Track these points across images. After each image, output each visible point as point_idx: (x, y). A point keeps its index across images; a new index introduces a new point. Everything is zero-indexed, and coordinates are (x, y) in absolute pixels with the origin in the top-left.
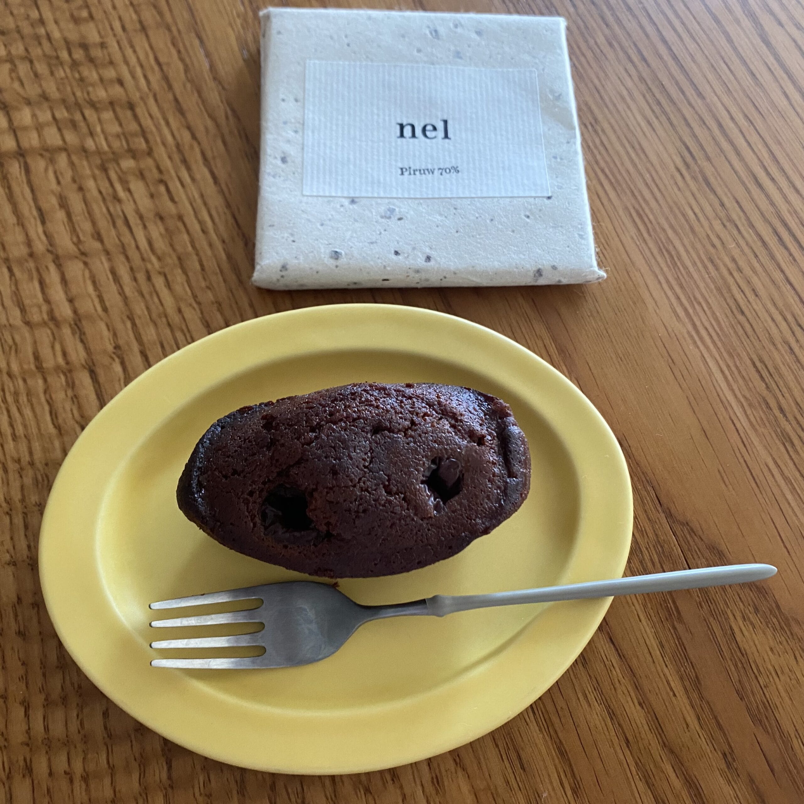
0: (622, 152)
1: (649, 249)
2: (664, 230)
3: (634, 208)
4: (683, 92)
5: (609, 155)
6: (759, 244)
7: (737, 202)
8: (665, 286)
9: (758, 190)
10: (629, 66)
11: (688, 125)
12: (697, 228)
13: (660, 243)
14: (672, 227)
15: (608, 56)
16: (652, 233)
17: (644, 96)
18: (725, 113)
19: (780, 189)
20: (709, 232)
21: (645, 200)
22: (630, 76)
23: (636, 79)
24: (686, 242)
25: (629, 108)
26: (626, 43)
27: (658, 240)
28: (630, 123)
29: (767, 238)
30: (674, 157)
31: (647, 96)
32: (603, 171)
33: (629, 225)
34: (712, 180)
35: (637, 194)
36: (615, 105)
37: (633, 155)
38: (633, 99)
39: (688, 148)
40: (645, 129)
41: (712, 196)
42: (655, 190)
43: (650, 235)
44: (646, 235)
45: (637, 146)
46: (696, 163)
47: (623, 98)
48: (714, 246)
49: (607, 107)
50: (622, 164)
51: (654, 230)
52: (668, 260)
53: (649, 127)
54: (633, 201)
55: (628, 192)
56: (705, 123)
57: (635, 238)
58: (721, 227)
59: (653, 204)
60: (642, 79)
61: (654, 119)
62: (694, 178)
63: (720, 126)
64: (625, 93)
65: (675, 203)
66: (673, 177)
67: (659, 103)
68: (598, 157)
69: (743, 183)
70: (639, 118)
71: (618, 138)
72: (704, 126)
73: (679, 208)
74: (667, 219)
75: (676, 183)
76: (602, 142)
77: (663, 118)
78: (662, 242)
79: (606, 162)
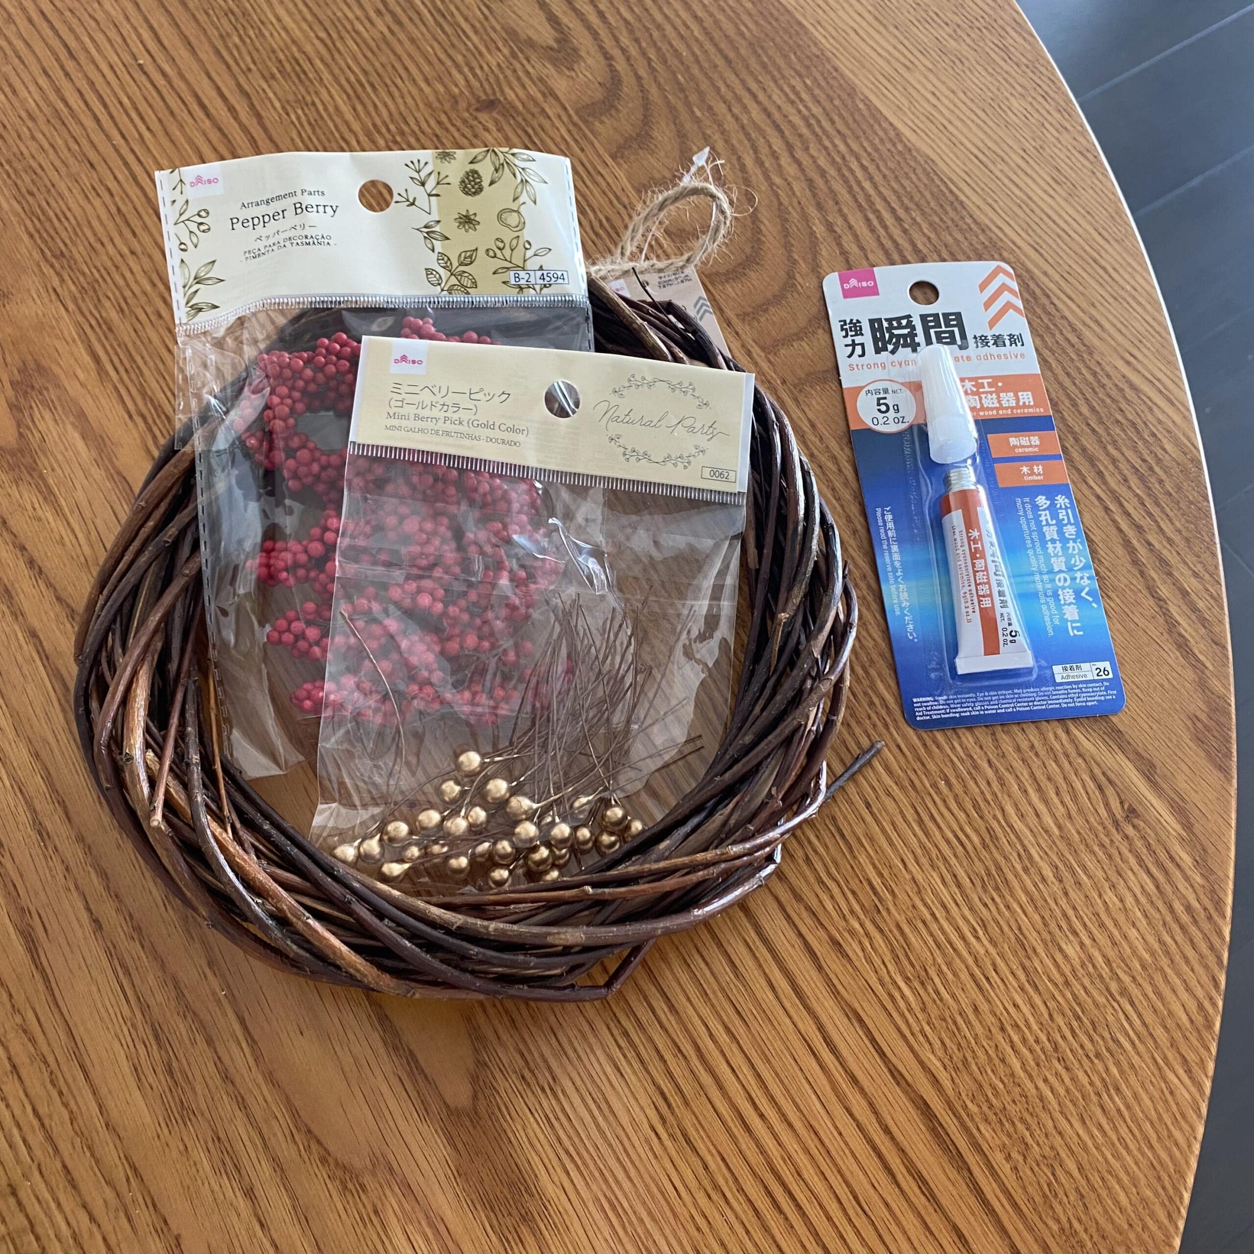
0: (588, 1119)
6: (751, 1213)
7: (723, 1159)
9: (747, 1138)
12: (679, 1209)
14: (650, 1213)
18: (702, 1029)
19: (770, 1128)
20: (693, 1211)
24: (667, 1231)
29: (759, 1204)
30: (648, 1111)
33: (602, 1223)
34: (692, 1132)
37: (600, 1119)
39: (662, 1094)
41: (694, 1159)
42: (628, 1165)
46: (673, 1113)
48: (698, 1229)
50: (589, 1137)
51: (631, 1223)
54: (604, 1187)
55: (597, 1174)
56: (680, 1051)
58: (706, 1199)
59: (626, 1184)
62: (671, 1136)
63: (698, 1049)
66: (647, 1141)
69: (728, 1130)
73: (657, 1185)
74: (644, 1203)
75: (652, 1149)
77: (631, 1054)
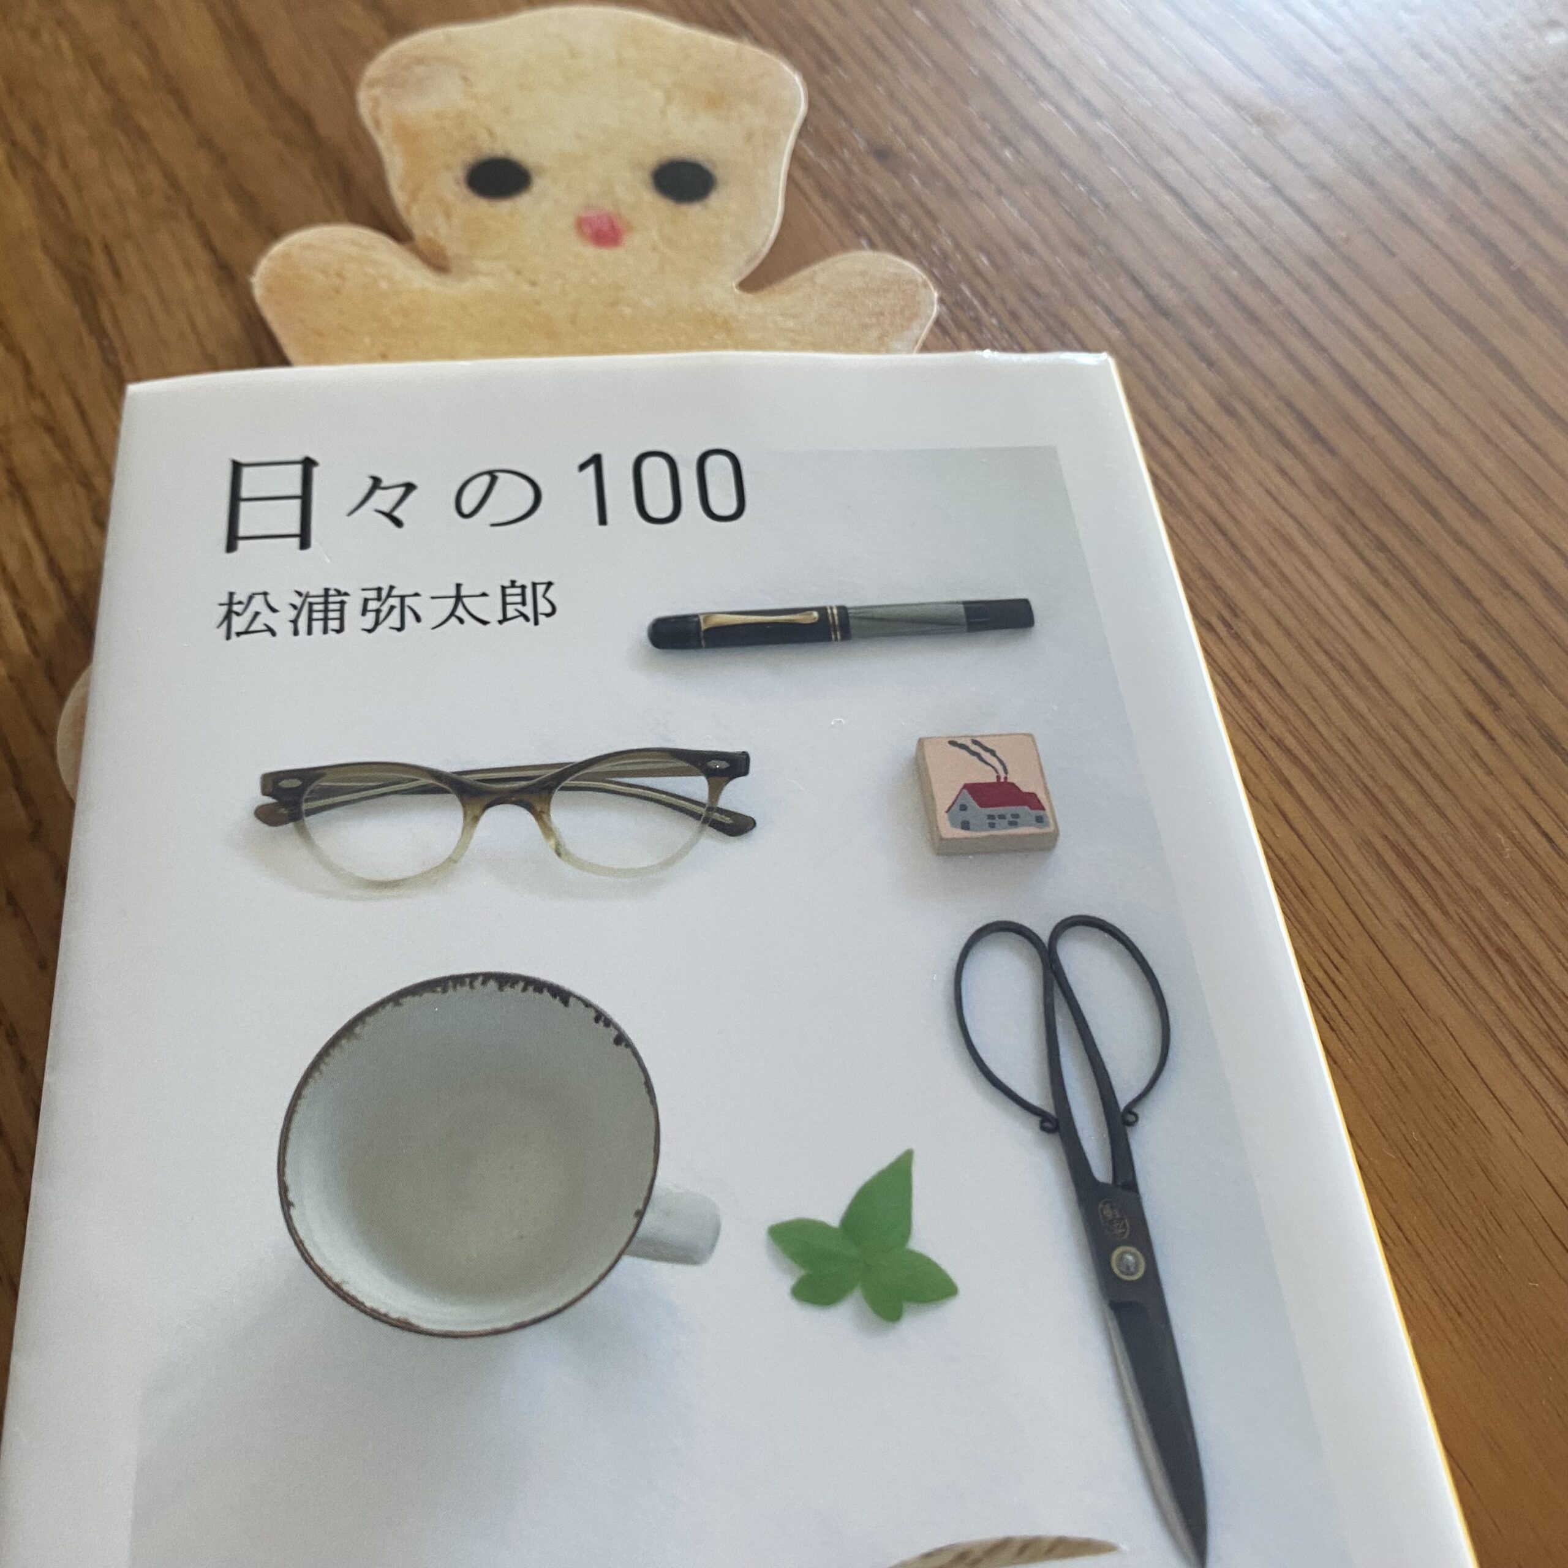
1: (1453, 952)
2: (1477, 892)
3: (1385, 837)
4: (1434, 512)
5: (1288, 698)
8: (1521, 1059)
10: (1288, 461)
11: (1468, 594)
13: (1476, 931)
15: (1230, 439)
16: (1451, 908)
17: (1343, 534)
21: (1408, 813)
22: (1293, 482)
23: (1310, 488)
25: (1310, 566)
26: (1266, 403)
27: (1470, 924)
28: (1321, 607)
31: (1348, 529)
32: (1279, 743)
35: (1384, 798)
36: (1273, 564)
38: (1315, 543)
40: (1363, 618)
43: (1446, 913)
44: (1435, 914)
45: (1353, 666)
47: (1289, 543)
49: (1254, 569)
52: (1511, 981)
53: (1371, 610)
57: (1407, 923)
60: (1325, 489)
61: (1381, 589)
64: (1292, 529)
65: (1487, 811)
67: (1382, 547)
68: (1260, 706)
70: (1342, 589)
71: (1300, 648)
72: (1507, 594)
76: (1262, 668)
78: (1481, 928)
79: (1283, 718)
